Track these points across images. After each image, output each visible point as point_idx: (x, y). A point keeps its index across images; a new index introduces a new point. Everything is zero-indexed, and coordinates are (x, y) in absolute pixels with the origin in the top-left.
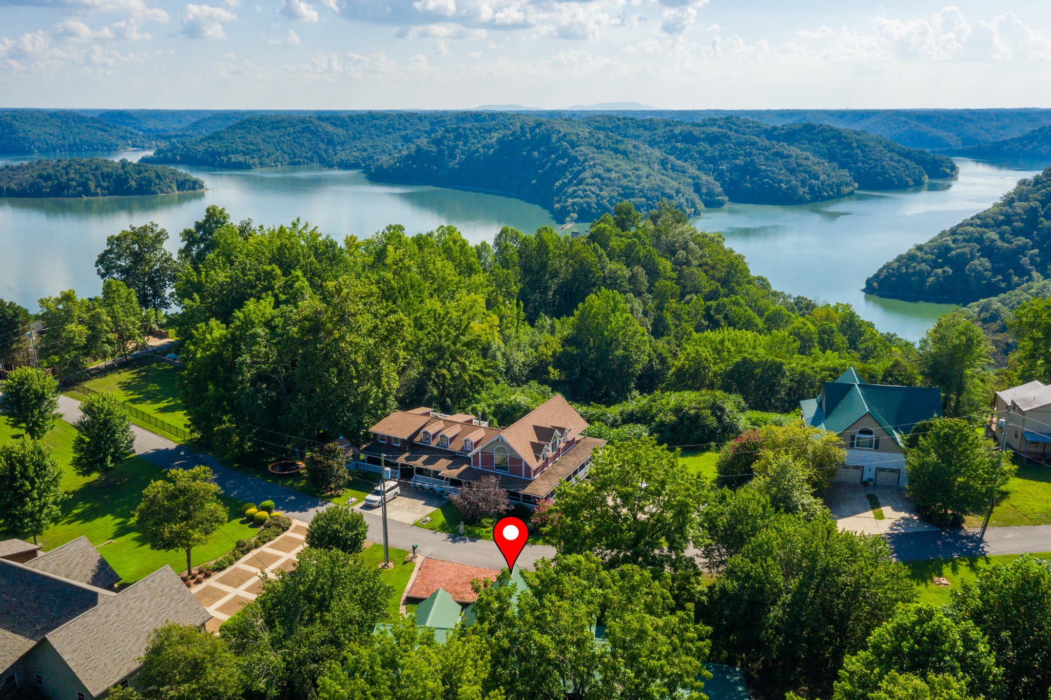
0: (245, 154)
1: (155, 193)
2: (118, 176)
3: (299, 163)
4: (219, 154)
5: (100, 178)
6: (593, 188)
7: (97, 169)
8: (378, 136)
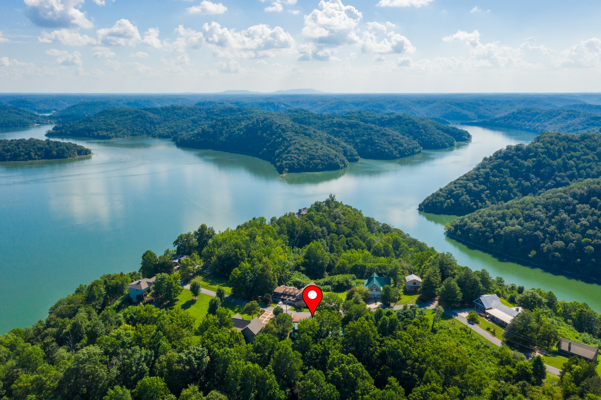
0: (107, 131)
1: (66, 157)
2: (46, 149)
3: (136, 135)
4: (92, 131)
5: (37, 150)
6: (295, 155)
7: (34, 145)
8: (178, 120)
